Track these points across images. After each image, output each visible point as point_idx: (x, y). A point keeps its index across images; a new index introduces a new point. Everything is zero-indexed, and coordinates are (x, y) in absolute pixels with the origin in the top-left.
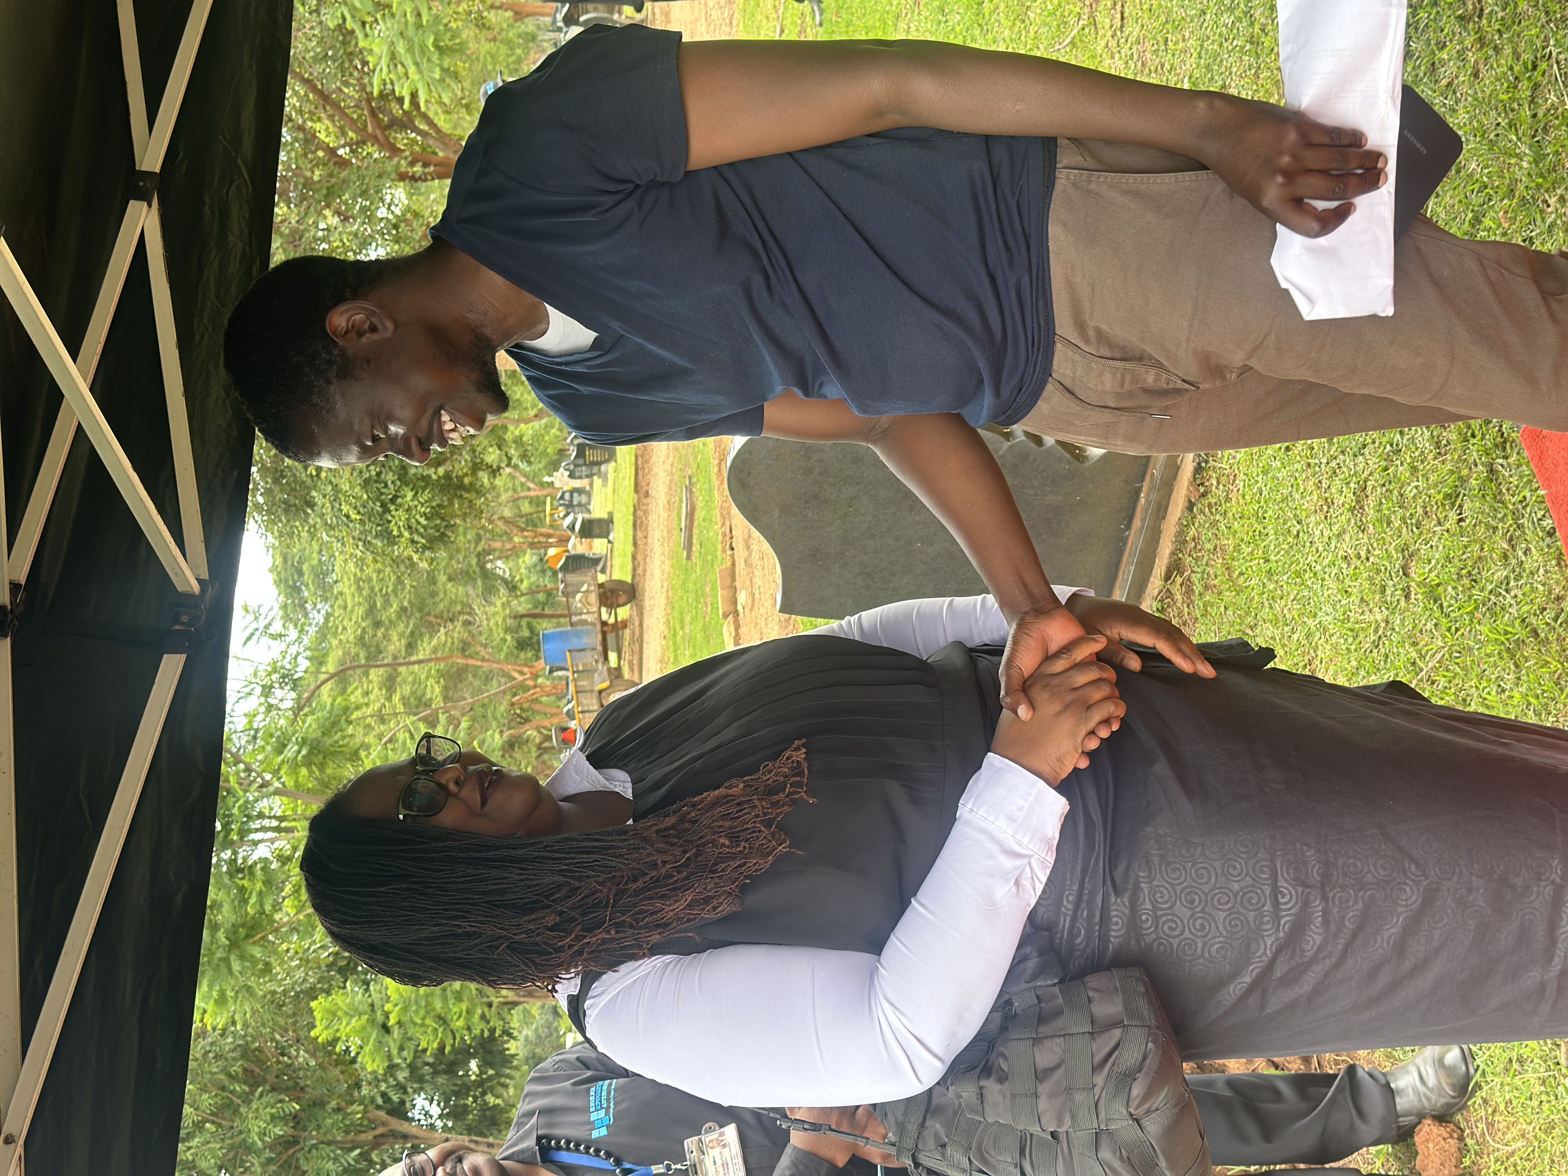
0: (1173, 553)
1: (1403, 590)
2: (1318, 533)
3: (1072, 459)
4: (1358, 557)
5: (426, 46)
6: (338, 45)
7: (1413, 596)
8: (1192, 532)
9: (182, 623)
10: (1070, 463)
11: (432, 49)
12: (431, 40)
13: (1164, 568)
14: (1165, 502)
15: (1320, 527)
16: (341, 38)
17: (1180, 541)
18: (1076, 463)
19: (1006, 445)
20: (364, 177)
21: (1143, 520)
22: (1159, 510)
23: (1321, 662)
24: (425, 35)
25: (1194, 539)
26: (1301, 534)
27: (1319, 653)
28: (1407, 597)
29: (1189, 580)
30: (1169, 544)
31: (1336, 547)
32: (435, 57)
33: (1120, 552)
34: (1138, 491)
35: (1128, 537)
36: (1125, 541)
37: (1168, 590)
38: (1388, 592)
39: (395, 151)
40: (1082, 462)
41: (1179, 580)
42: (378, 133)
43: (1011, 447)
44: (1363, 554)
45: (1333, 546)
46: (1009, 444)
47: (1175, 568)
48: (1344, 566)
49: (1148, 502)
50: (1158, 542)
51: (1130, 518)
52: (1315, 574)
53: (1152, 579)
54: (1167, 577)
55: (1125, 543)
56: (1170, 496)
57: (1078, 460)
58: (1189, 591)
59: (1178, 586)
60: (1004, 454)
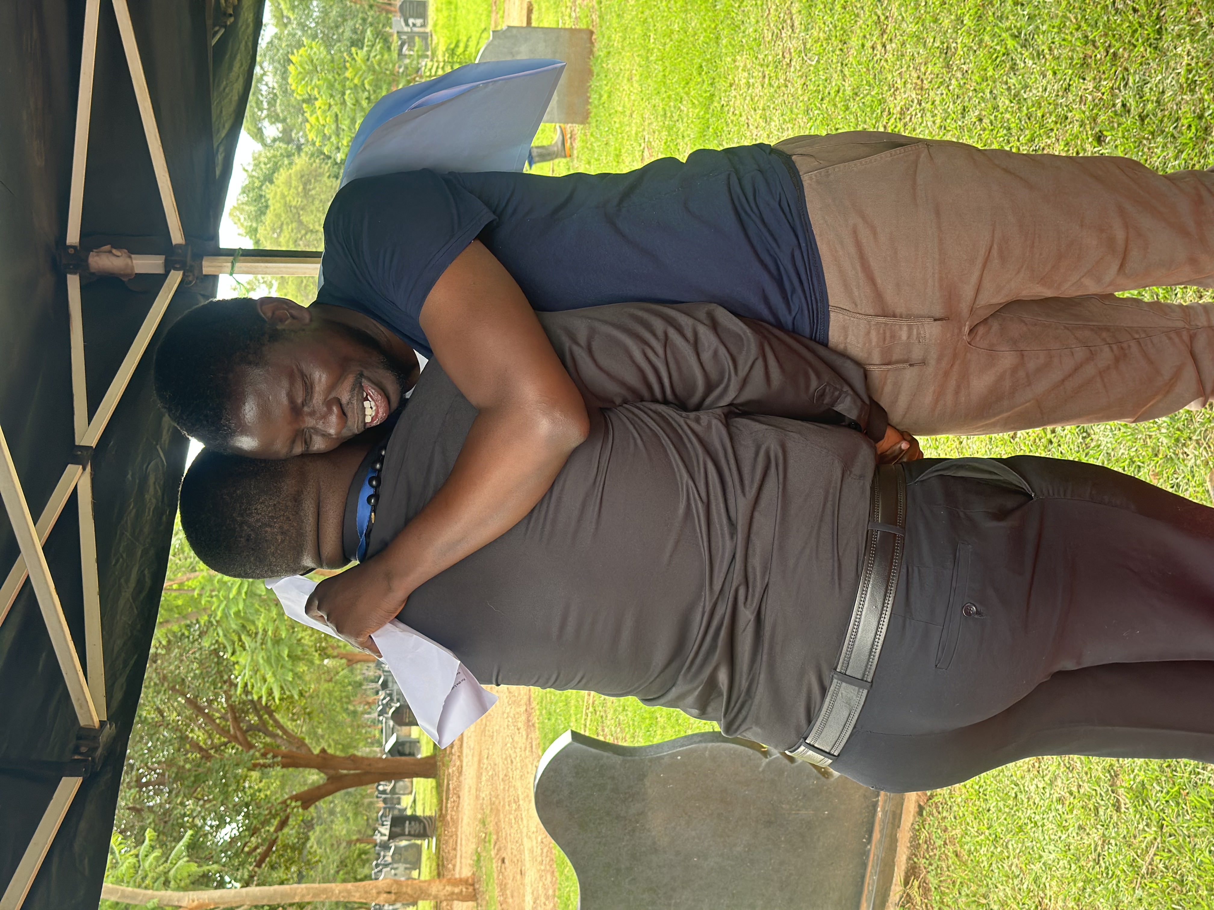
0: (909, 858)
1: (1114, 805)
2: (1033, 788)
3: (819, 775)
4: (1071, 793)
5: (282, 657)
6: (213, 665)
7: (1123, 806)
8: (924, 834)
9: (81, 754)
10: (818, 779)
11: (287, 659)
12: (286, 652)
13: (902, 874)
14: (899, 812)
15: (1035, 782)
16: (216, 660)
17: (915, 846)
18: (823, 779)
19: (765, 761)
20: (225, 765)
21: (881, 831)
22: (894, 819)
23: (1050, 900)
24: (280, 648)
25: (926, 842)
26: (1019, 796)
27: (1047, 892)
28: (1118, 810)
29: (924, 882)
30: (905, 850)
31: (1050, 794)
32: (289, 665)
33: (864, 865)
34: (875, 805)
35: (869, 850)
36: (866, 854)
37: (908, 895)
38: (1101, 812)
39: (251, 746)
40: (828, 778)
41: (916, 883)
42: (239, 734)
43: (768, 764)
44: (1074, 789)
45: (1047, 795)
46: (767, 760)
47: (912, 872)
48: (1059, 807)
49: (885, 813)
50: (895, 850)
51: (870, 832)
52: (1036, 823)
53: (893, 887)
54: (906, 883)
55: (868, 857)
56: (902, 804)
57: (824, 776)
58: (926, 891)
59: (916, 889)
60: (763, 771)
